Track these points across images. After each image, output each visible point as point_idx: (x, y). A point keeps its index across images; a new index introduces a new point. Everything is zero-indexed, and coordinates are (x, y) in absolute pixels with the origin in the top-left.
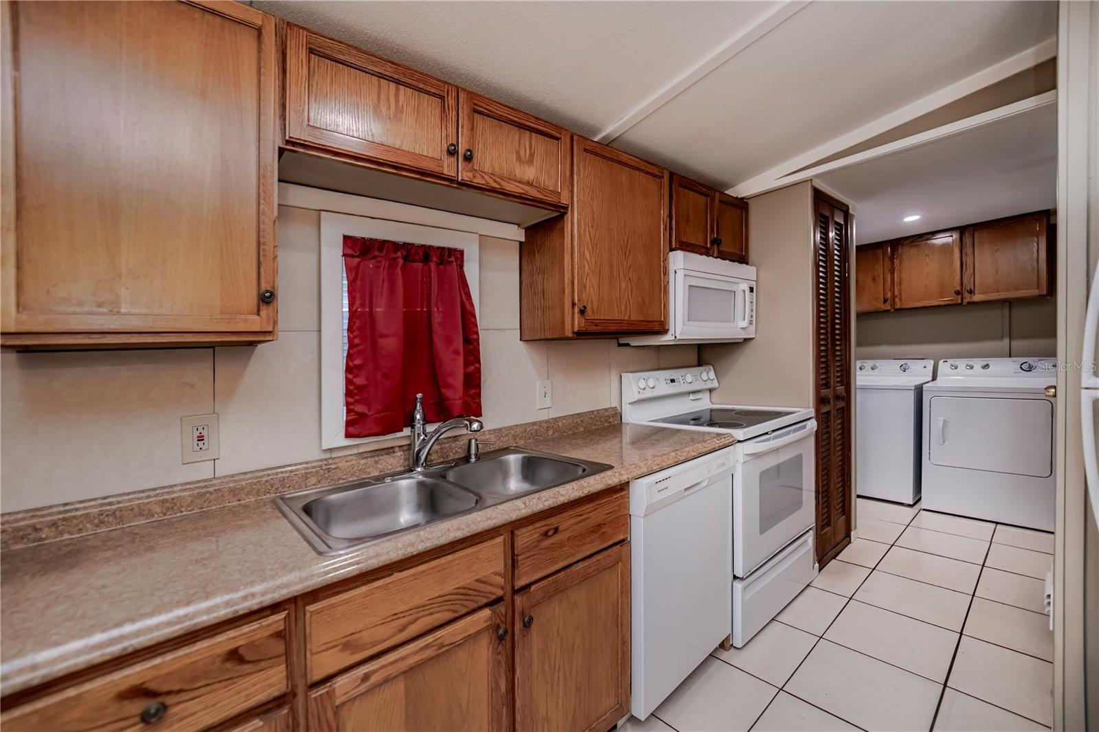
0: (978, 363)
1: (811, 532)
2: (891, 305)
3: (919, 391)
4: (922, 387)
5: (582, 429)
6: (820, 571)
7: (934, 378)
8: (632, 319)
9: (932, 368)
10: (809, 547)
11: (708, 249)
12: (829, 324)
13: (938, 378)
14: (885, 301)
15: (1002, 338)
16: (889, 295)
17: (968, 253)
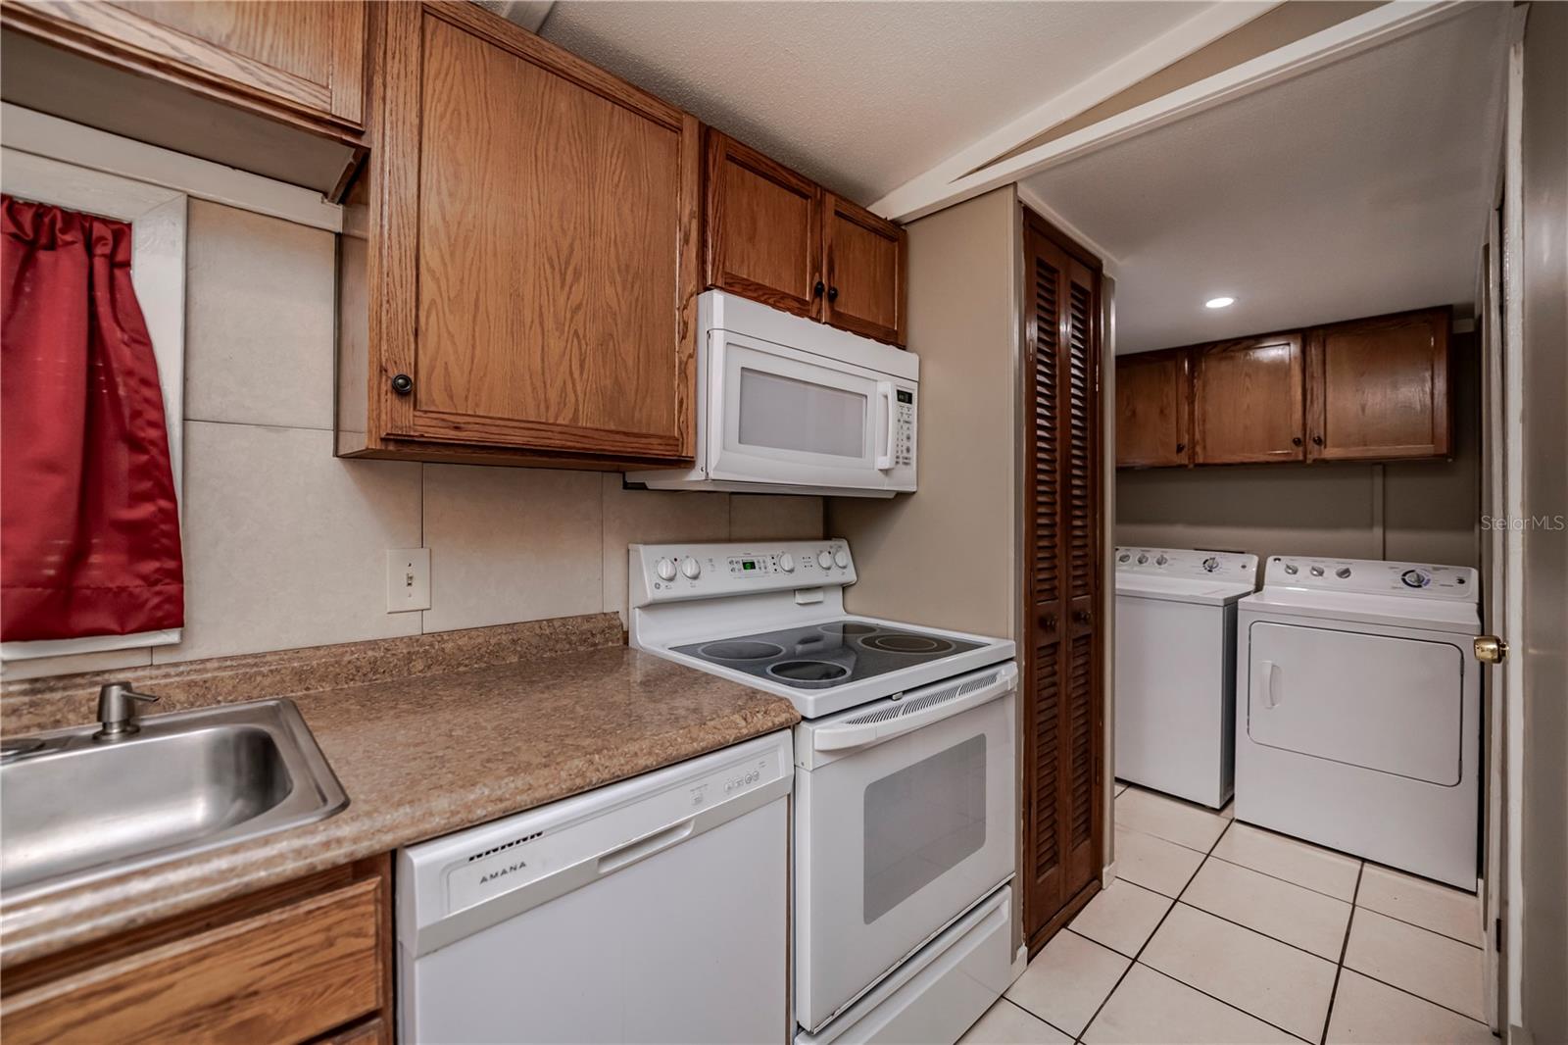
0: (1332, 566)
1: (1008, 889)
2: (1189, 459)
3: (1231, 607)
4: (1237, 602)
5: (514, 659)
6: (1029, 961)
7: (1259, 587)
8: (582, 423)
9: (1254, 569)
10: (1004, 921)
11: (803, 302)
12: (1058, 477)
13: (1265, 587)
14: (1180, 449)
15: (1371, 526)
16: (1185, 440)
17: (1315, 375)
